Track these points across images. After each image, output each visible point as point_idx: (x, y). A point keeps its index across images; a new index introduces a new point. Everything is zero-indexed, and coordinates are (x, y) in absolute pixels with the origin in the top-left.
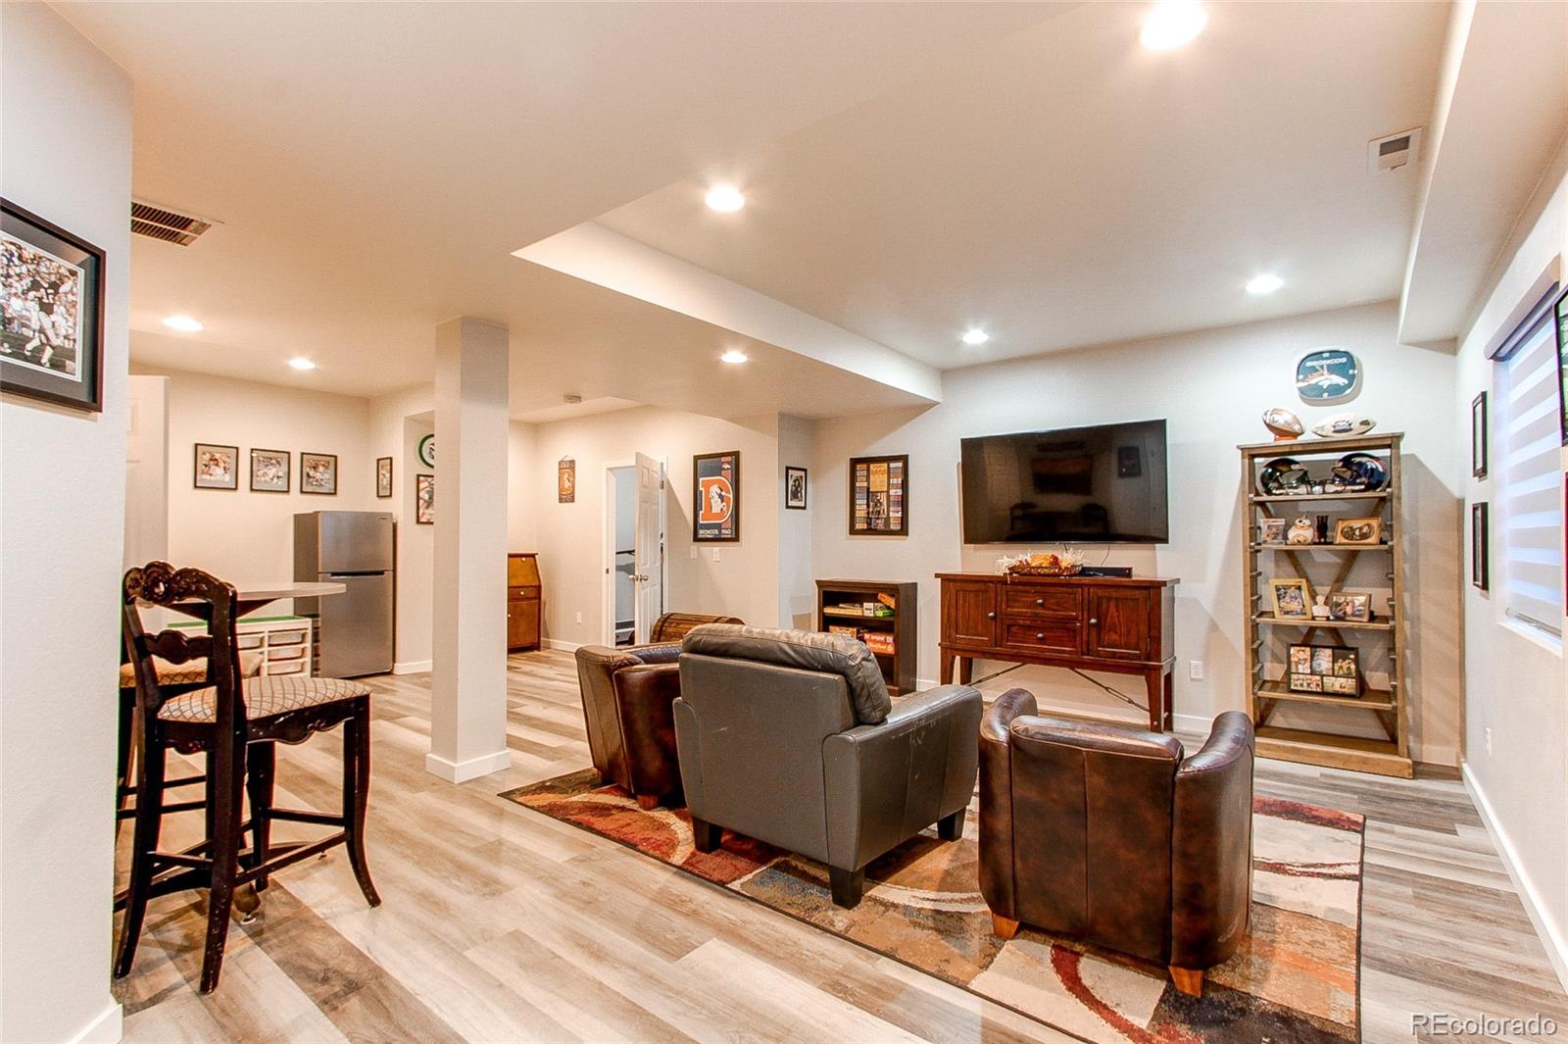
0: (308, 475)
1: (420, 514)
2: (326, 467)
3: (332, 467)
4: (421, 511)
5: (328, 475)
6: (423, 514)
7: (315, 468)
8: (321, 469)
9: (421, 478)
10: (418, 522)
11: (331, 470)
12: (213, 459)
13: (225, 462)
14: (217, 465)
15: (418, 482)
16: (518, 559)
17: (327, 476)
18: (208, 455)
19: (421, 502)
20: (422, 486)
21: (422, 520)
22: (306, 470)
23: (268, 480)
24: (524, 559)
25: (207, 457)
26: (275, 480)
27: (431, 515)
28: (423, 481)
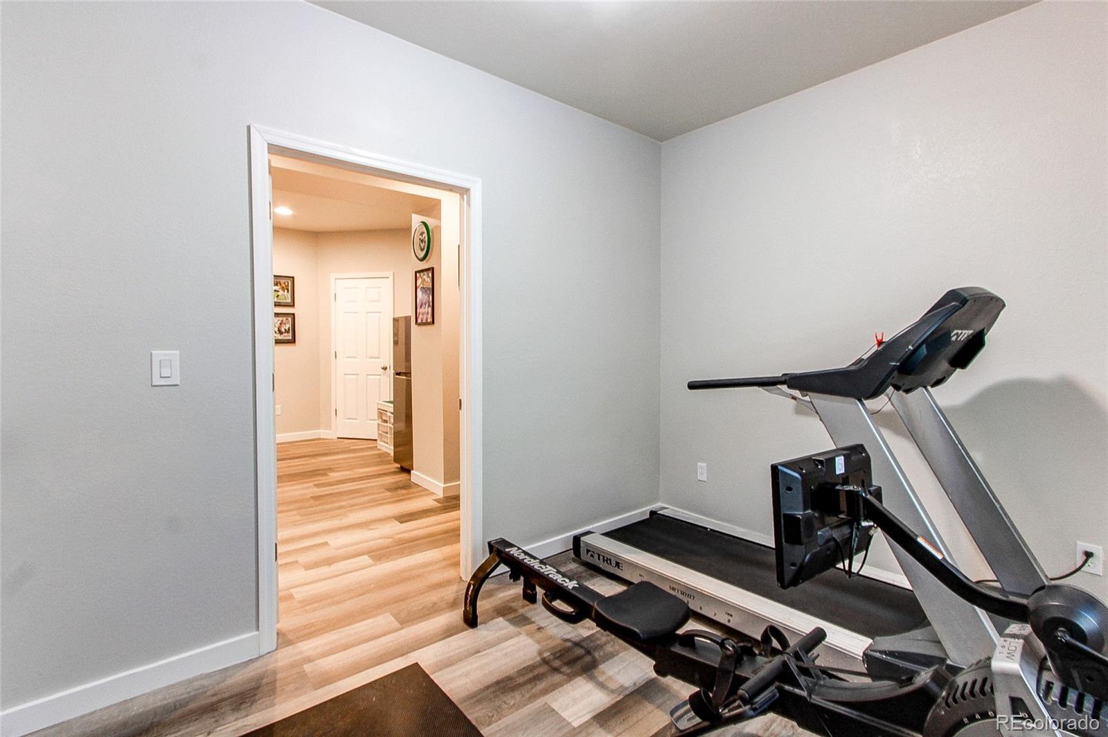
1: (417, 315)
4: (418, 311)
6: (419, 313)
10: (417, 323)
19: (418, 301)
20: (418, 283)
27: (423, 314)
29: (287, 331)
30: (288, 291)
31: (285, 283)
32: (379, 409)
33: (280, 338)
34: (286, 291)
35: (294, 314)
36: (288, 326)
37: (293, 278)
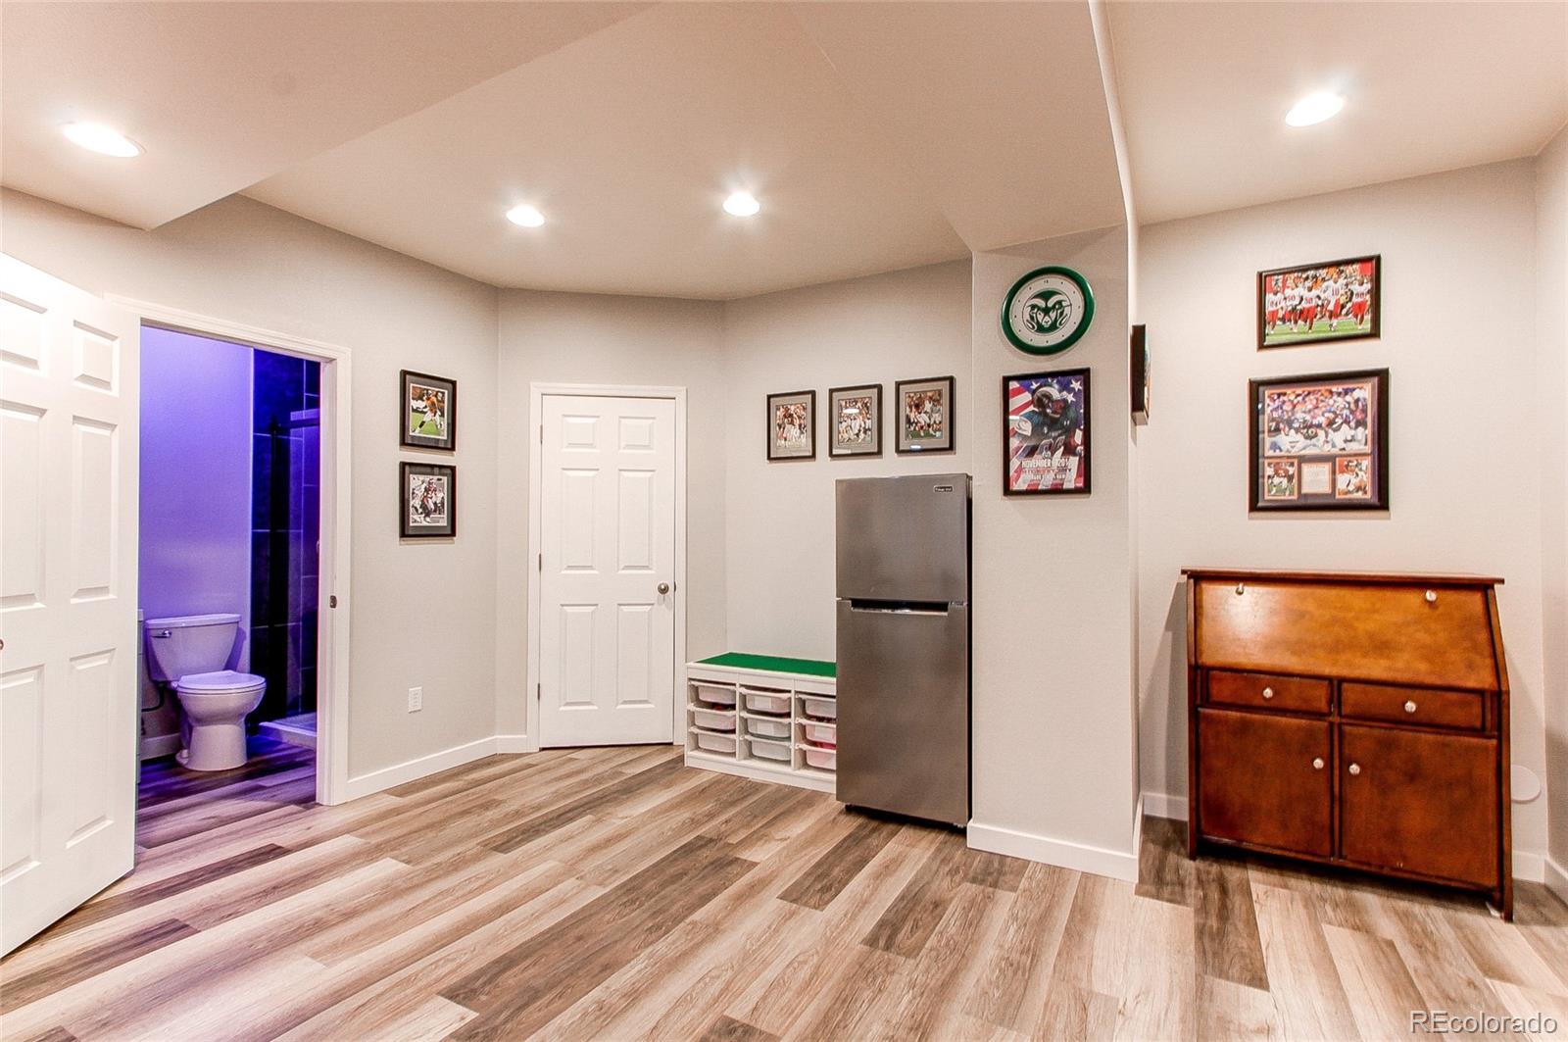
0: (908, 419)
1: (1012, 473)
2: (936, 401)
3: (945, 400)
4: (1014, 464)
5: (940, 416)
6: (1020, 469)
7: (917, 406)
8: (928, 406)
9: (1013, 385)
10: (1008, 491)
11: (945, 408)
12: (788, 416)
13: (799, 418)
14: (792, 423)
15: (1006, 395)
16: (1411, 598)
17: (937, 417)
18: (782, 410)
19: (1014, 443)
20: (1016, 402)
21: (1015, 487)
22: (904, 410)
23: (853, 437)
24: (1431, 595)
25: (780, 413)
26: (862, 435)
27: (1037, 471)
28: (1018, 392)
29: (438, 509)
30: (442, 415)
31: (436, 396)
32: (690, 679)
33: (425, 524)
34: (439, 413)
35: (453, 469)
36: (441, 495)
37: (454, 383)
